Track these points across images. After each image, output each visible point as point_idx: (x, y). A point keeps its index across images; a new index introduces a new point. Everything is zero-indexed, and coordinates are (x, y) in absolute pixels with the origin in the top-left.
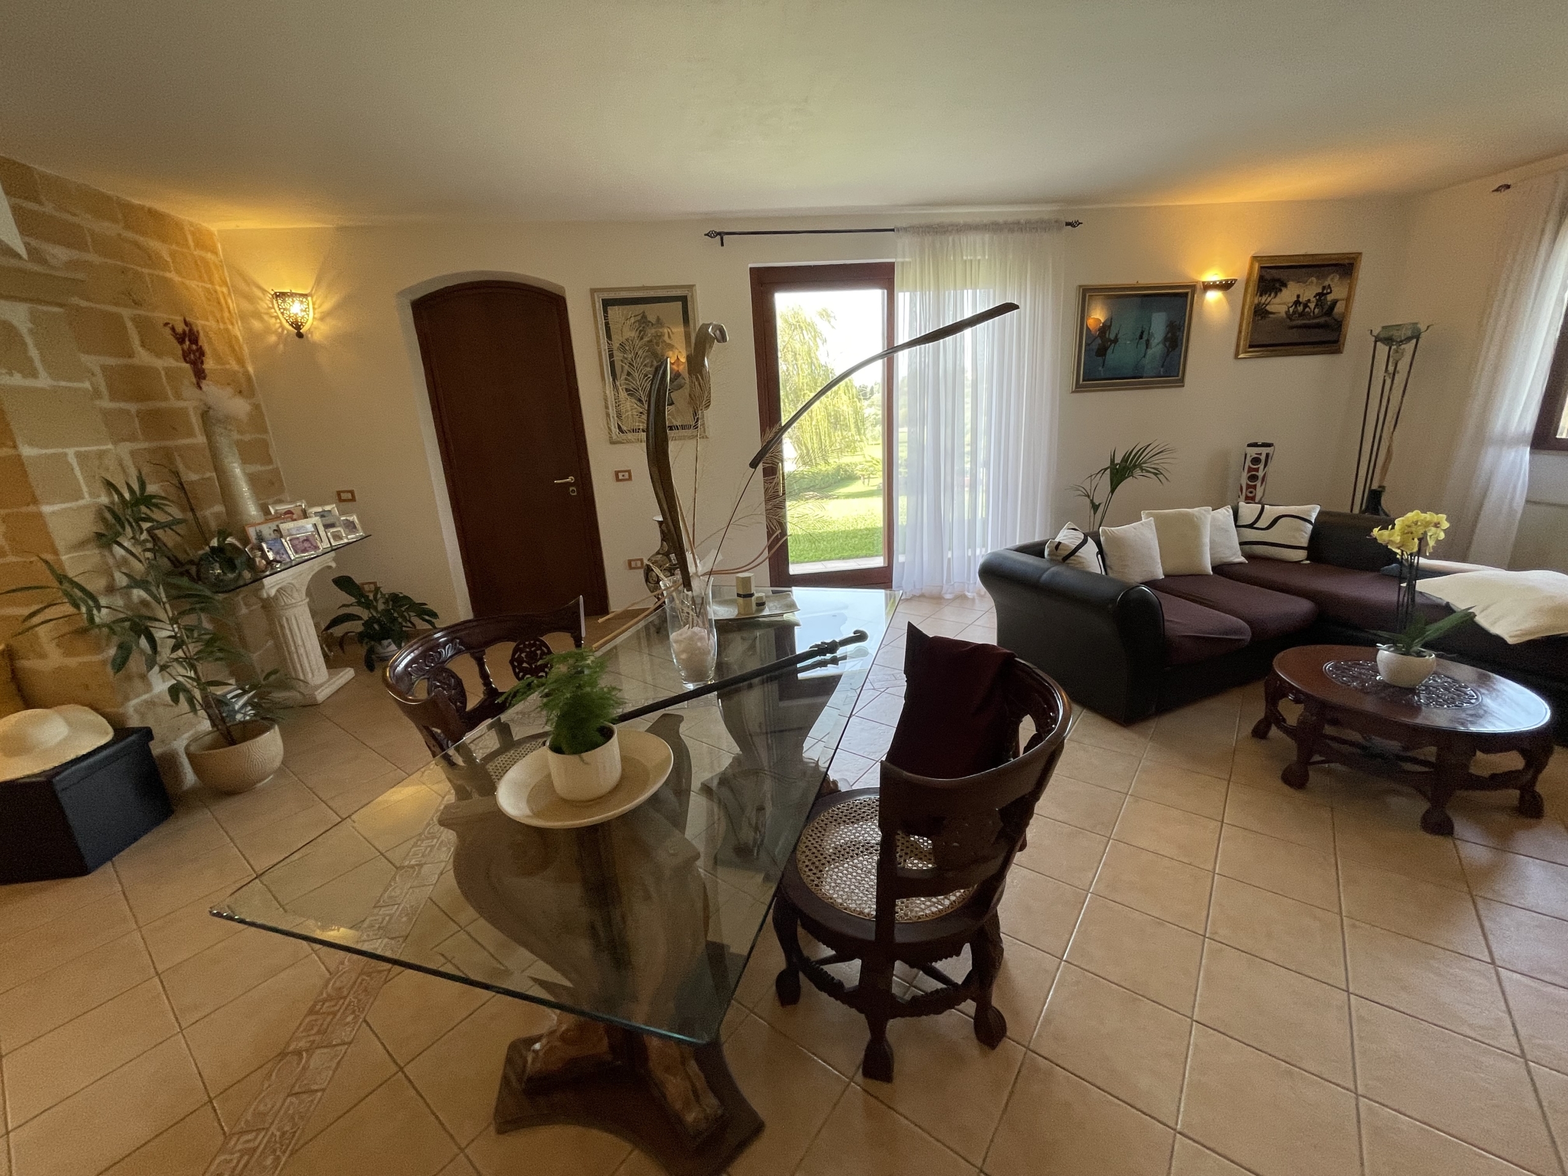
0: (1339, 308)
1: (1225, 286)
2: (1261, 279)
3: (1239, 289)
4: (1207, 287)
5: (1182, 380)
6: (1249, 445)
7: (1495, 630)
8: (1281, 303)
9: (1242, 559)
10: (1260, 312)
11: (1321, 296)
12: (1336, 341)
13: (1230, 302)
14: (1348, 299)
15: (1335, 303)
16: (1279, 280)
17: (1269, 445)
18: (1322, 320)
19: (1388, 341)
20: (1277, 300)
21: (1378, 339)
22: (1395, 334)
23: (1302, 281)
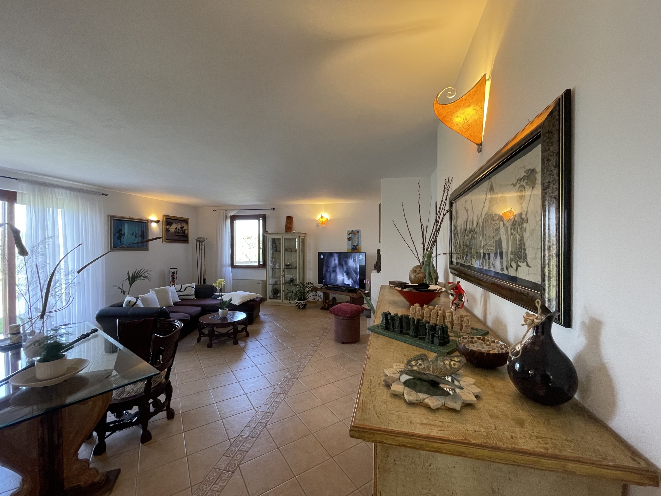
0: (186, 231)
1: (157, 222)
2: (166, 221)
3: (161, 223)
4: (152, 221)
5: (148, 249)
6: (171, 269)
7: (235, 304)
8: (172, 228)
9: (180, 300)
10: (167, 230)
11: (181, 228)
12: (187, 240)
13: (159, 226)
14: (188, 229)
15: (185, 230)
16: (171, 222)
17: (176, 268)
18: (183, 234)
19: (199, 241)
20: (171, 228)
21: (197, 241)
22: (200, 240)
23: (175, 223)
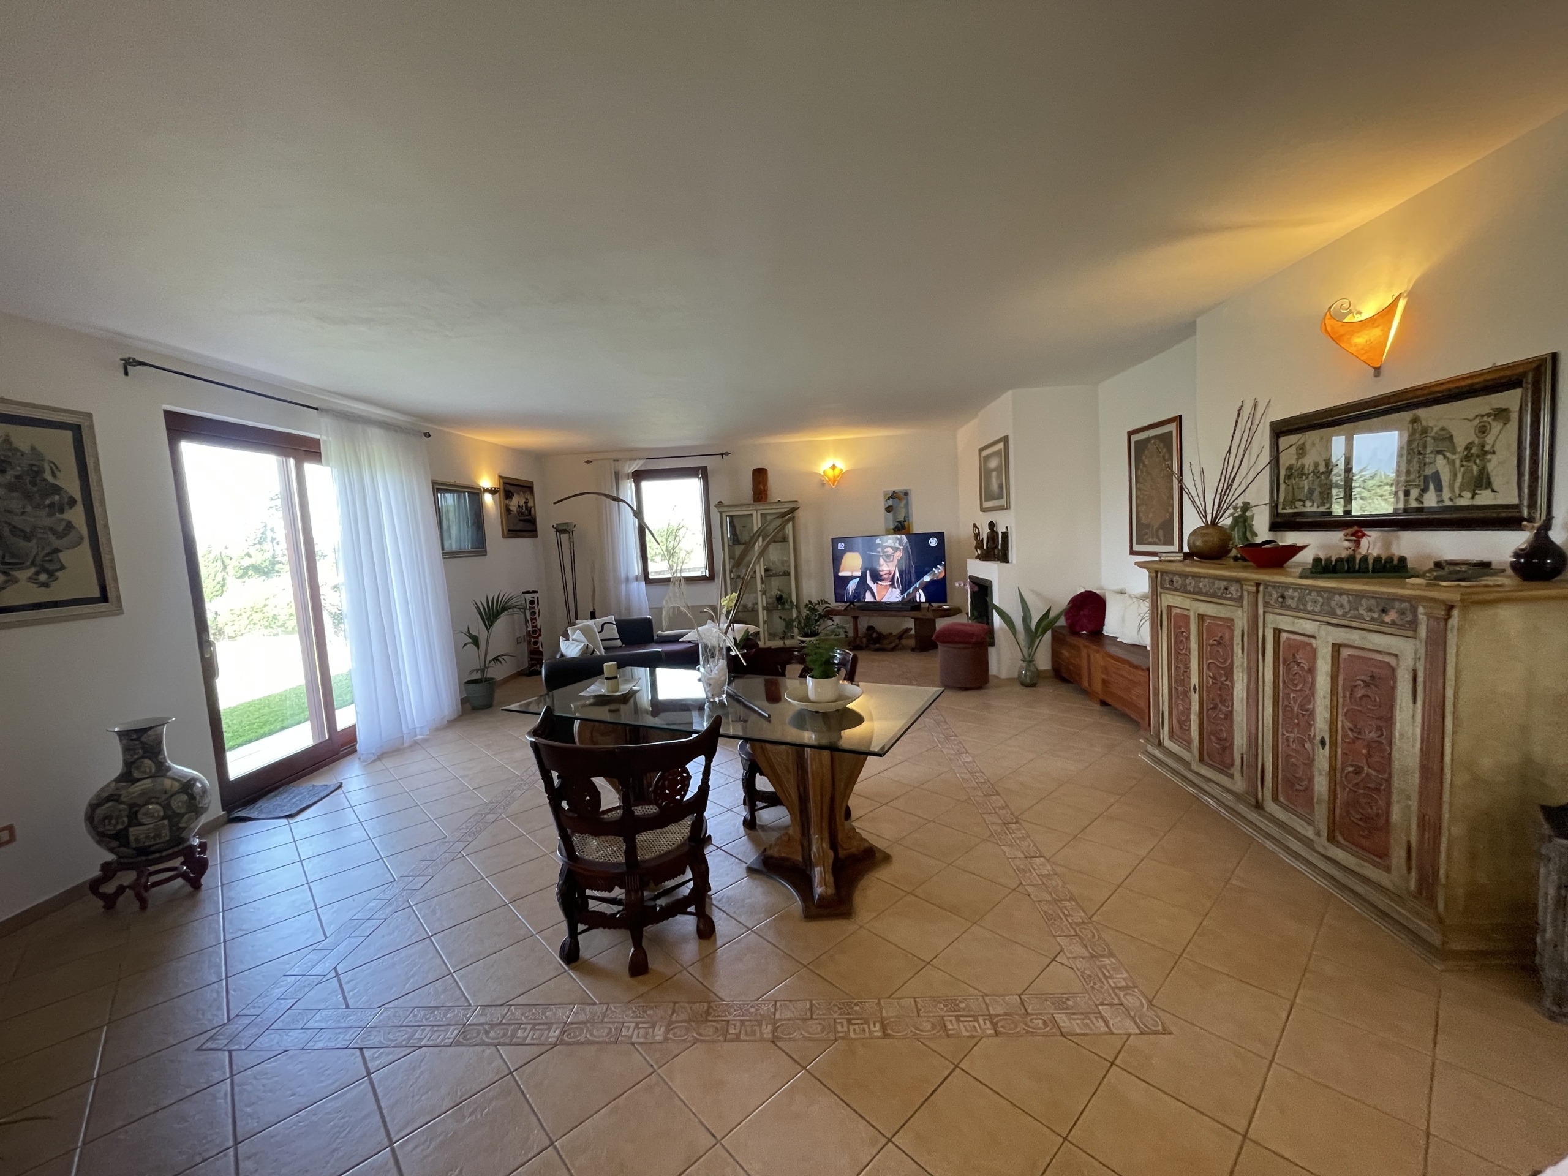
1: (493, 492)
3: (497, 493)
4: (485, 490)
5: (487, 552)
6: (526, 592)
11: (526, 503)
12: (534, 531)
13: (495, 501)
17: (536, 592)
21: (557, 530)
22: (567, 528)
23: (518, 494)
